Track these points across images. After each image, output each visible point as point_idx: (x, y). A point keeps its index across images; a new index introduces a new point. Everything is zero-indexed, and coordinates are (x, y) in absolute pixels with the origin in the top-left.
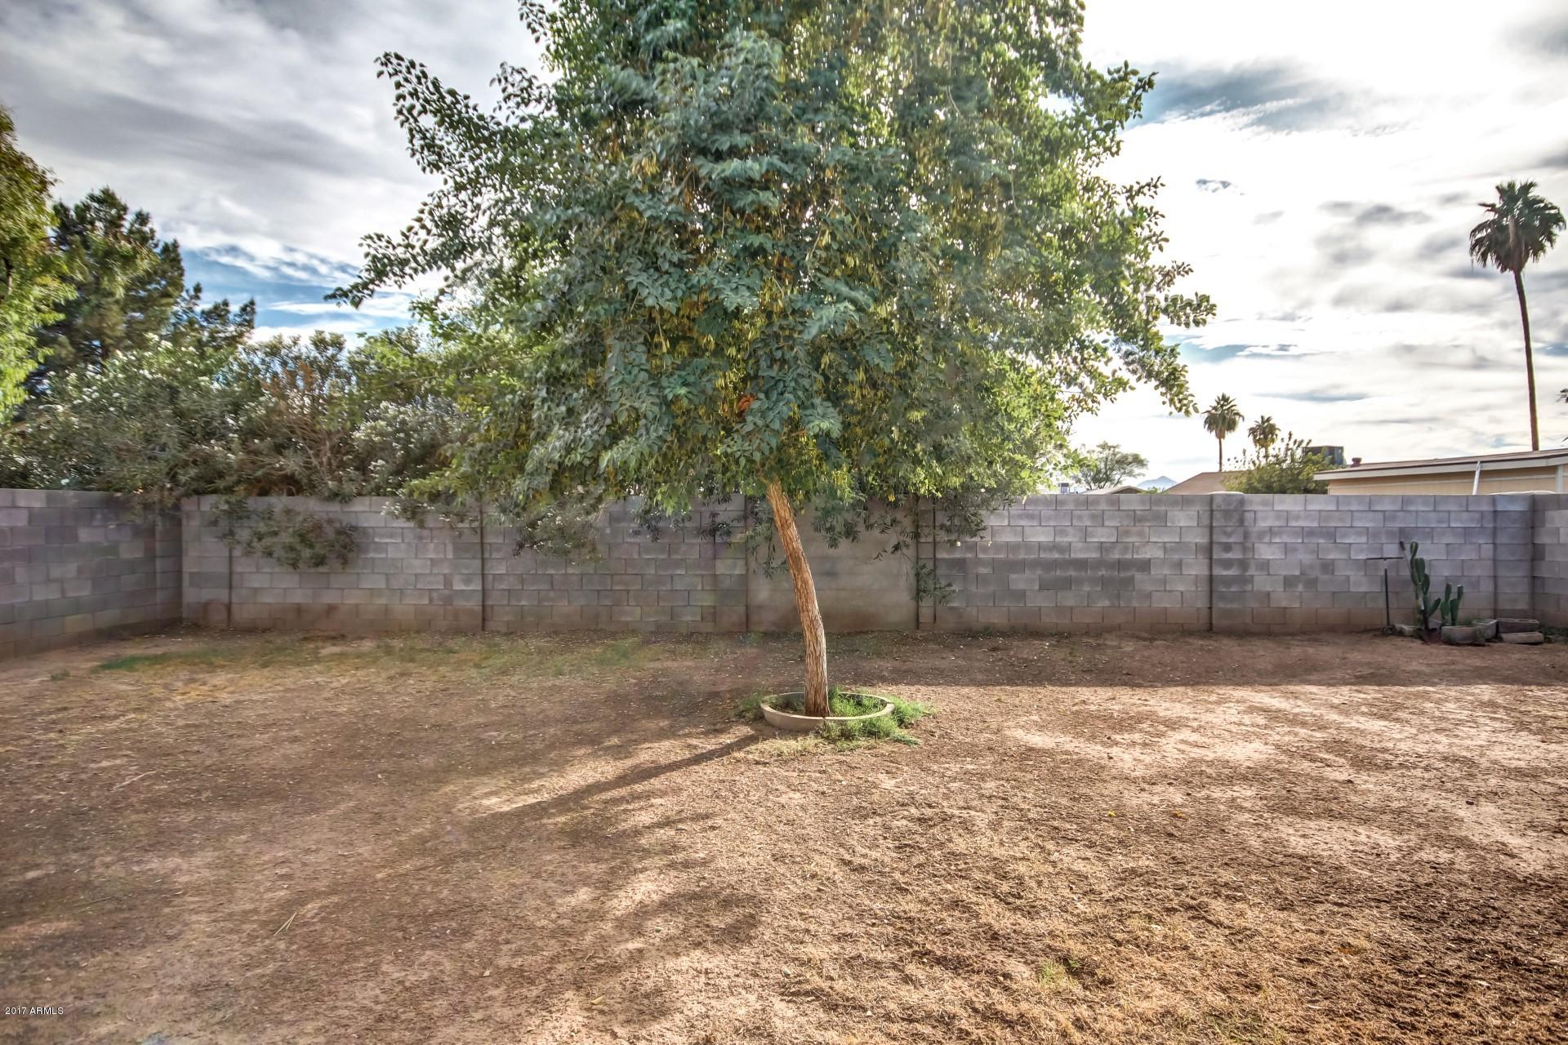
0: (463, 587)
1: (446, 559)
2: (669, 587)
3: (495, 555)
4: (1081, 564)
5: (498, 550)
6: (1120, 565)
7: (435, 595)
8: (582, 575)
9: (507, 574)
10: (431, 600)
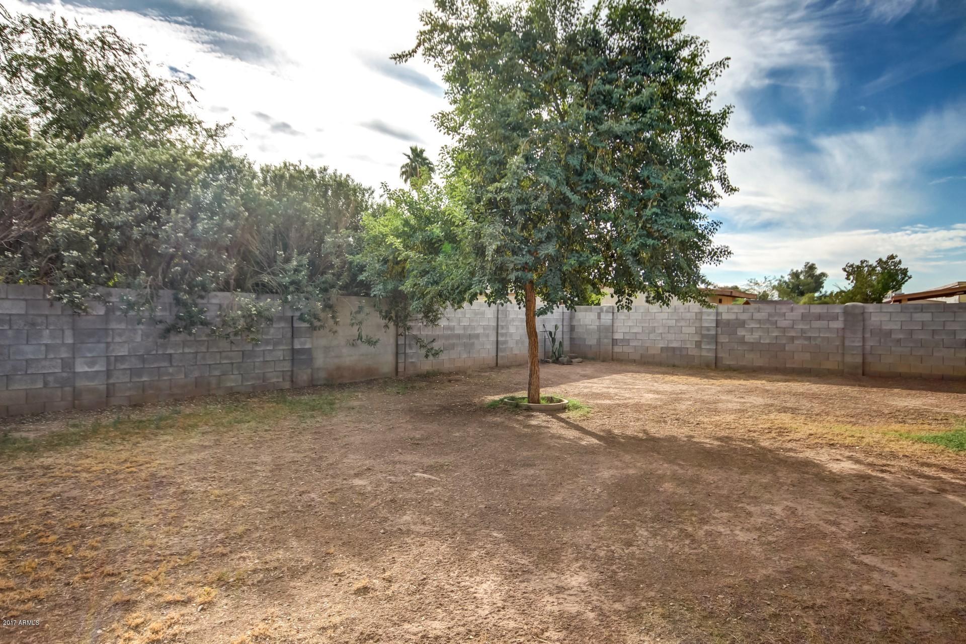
0: (87, 369)
1: (63, 344)
2: (261, 359)
3: (117, 339)
4: (458, 336)
5: (120, 335)
6: (470, 336)
7: (51, 379)
8: (196, 353)
9: (129, 356)
10: (46, 384)
